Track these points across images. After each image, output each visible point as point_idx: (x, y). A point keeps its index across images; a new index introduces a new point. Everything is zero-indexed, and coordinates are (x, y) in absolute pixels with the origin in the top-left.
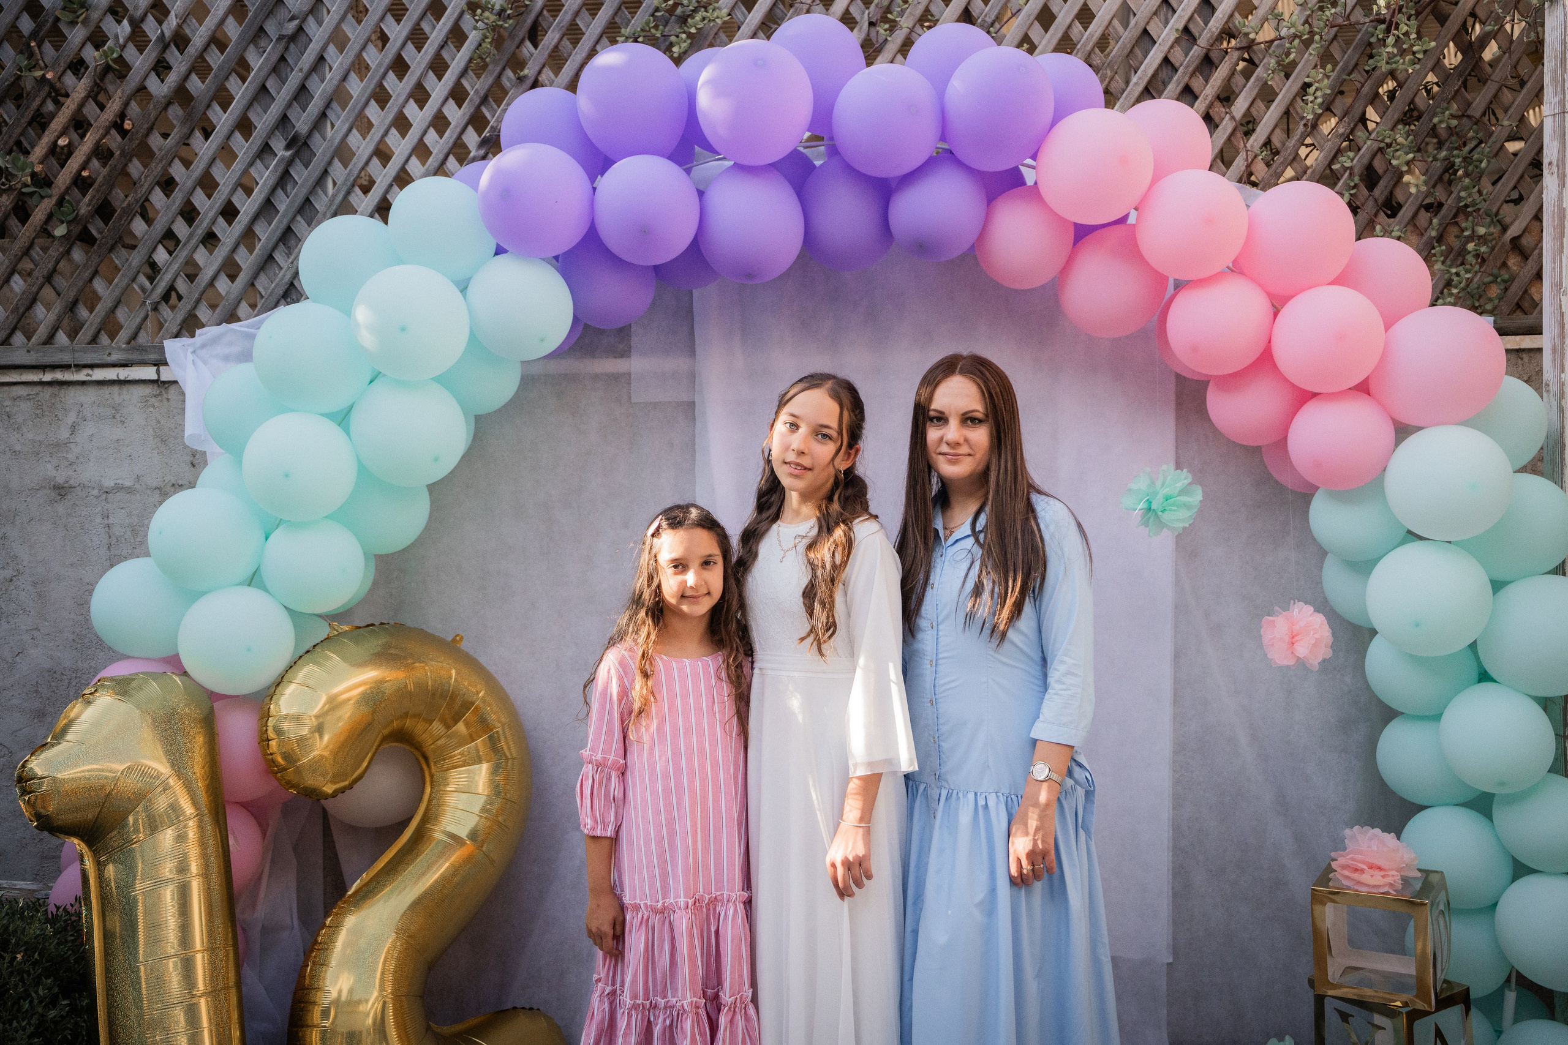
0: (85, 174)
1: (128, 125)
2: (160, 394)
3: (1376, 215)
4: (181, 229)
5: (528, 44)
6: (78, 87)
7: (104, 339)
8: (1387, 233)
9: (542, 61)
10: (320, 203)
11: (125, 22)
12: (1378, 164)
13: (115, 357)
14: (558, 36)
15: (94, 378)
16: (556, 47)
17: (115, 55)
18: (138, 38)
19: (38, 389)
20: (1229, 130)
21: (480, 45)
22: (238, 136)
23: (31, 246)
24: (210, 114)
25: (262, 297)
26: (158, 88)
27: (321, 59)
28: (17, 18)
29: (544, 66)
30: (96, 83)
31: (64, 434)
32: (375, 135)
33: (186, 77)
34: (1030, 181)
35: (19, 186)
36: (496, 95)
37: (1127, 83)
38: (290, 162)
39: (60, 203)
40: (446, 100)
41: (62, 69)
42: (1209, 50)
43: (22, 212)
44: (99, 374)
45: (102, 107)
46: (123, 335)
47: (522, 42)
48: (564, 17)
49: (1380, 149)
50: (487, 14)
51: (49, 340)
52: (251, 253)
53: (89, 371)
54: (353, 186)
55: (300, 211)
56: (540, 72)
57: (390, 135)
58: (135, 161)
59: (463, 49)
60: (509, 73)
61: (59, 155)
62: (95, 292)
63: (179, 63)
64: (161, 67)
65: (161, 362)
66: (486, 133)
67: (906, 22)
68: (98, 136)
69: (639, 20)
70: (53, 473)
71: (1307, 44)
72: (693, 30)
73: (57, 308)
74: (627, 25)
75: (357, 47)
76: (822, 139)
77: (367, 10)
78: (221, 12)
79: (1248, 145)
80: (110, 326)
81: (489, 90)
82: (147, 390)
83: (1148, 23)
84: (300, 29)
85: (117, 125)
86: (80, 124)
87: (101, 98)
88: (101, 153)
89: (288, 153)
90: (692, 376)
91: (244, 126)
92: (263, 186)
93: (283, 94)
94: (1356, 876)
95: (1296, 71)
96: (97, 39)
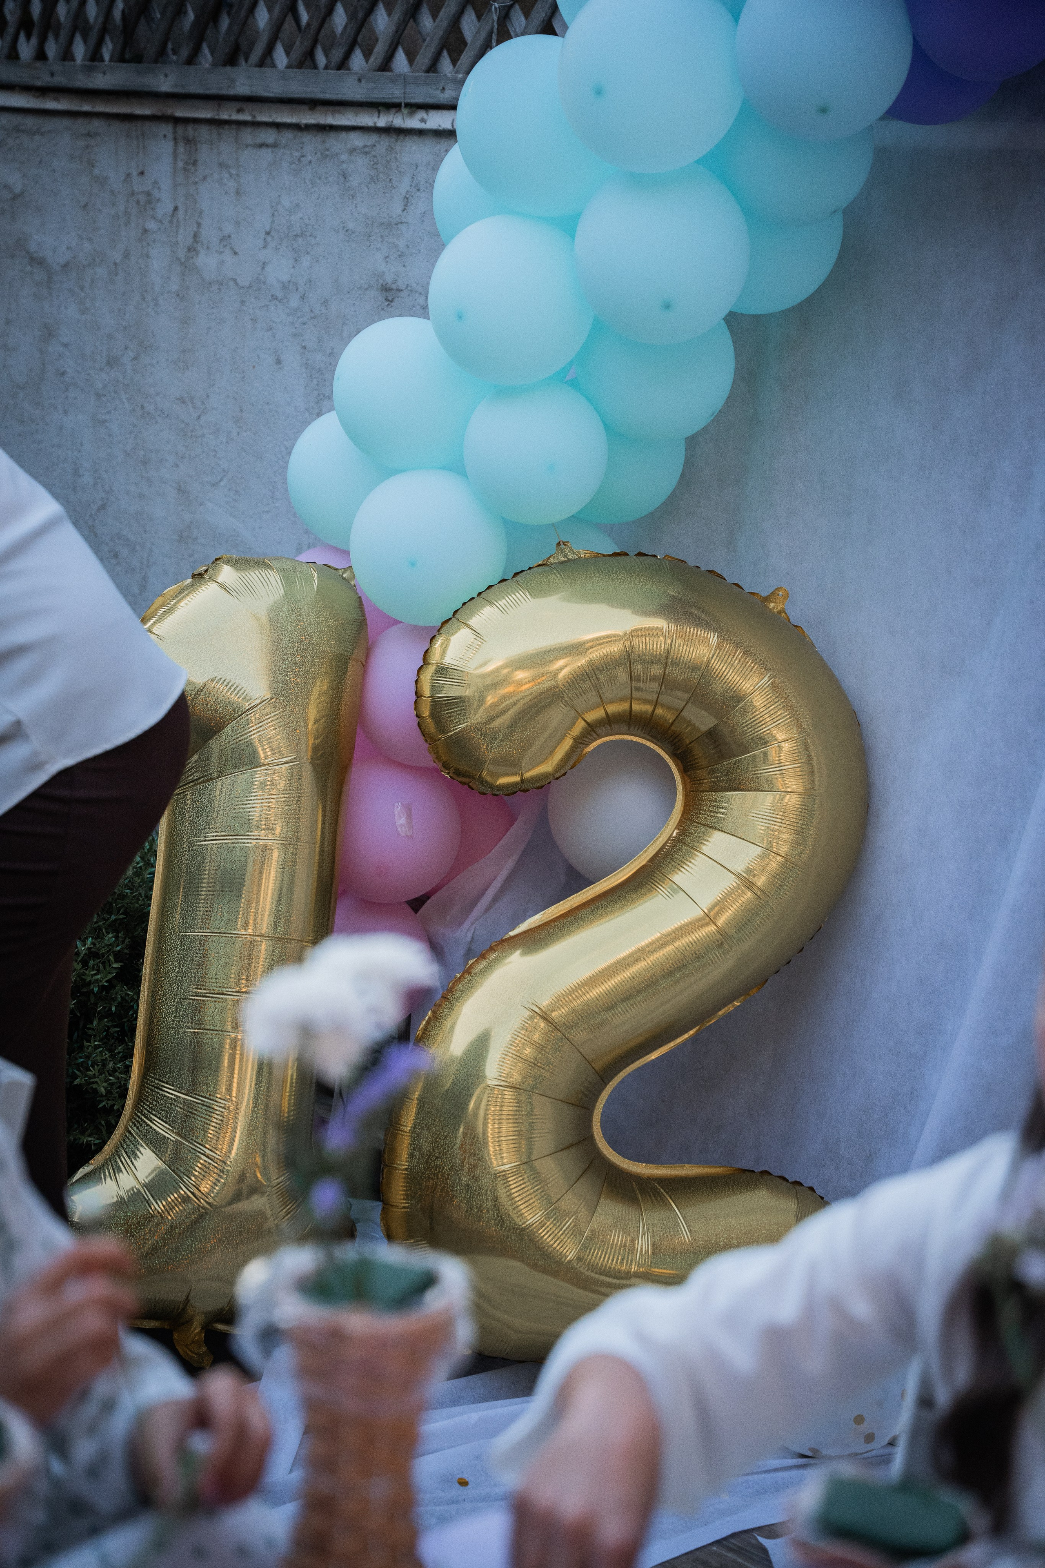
15: (430, 125)
19: (372, 139)
51: (386, 65)
70: (383, 267)
73: (399, 12)
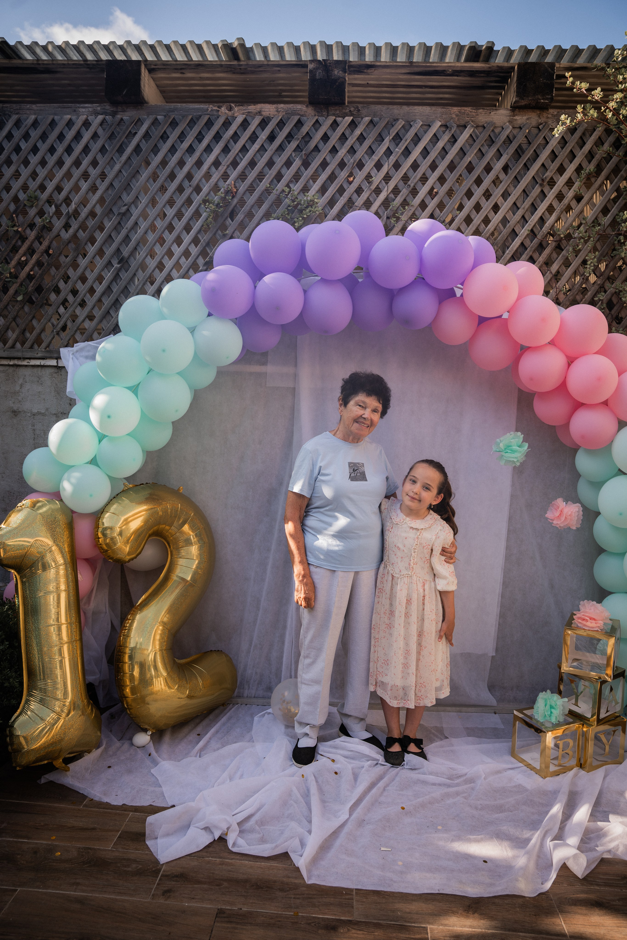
0: (32, 273)
1: (51, 252)
2: (58, 372)
3: (612, 322)
4: (70, 298)
5: (229, 219)
6: (32, 235)
7: (36, 346)
8: (617, 331)
9: (235, 228)
10: (132, 289)
11: (53, 206)
12: (615, 300)
13: (40, 355)
14: (243, 216)
15: (31, 364)
16: (242, 221)
17: (48, 221)
18: (58, 213)
19: (7, 368)
20: (549, 278)
21: (207, 219)
22: (98, 257)
23: (8, 305)
24: (86, 247)
25: (104, 330)
26: (65, 236)
27: (136, 223)
28: (9, 204)
29: (235, 230)
30: (39, 233)
31: (18, 388)
32: (157, 259)
33: (77, 231)
34: (458, 294)
35: (4, 278)
36: (213, 243)
37: (504, 253)
38: (119, 270)
39: (21, 285)
40: (190, 243)
41: (25, 227)
42: (542, 241)
43: (5, 289)
44: (33, 362)
45: (41, 243)
46: (44, 345)
47: (226, 218)
48: (246, 208)
49: (616, 292)
50: (211, 205)
51: (13, 347)
52: (100, 309)
53: (28, 361)
54: (146, 281)
55: (122, 292)
56: (233, 233)
57: (164, 259)
58: (53, 268)
59: (199, 221)
60: (220, 232)
61: (21, 265)
62: (33, 326)
63: (75, 225)
64: (67, 226)
65: (58, 358)
66: (207, 259)
67: (404, 218)
68: (38, 256)
69: (280, 210)
70: (12, 405)
71: (586, 242)
72: (305, 216)
73: (17, 332)
74: (275, 213)
75: (152, 219)
76: (362, 269)
77: (158, 202)
78: (94, 202)
79: (557, 286)
80: (38, 341)
81: (210, 240)
82: (52, 370)
83: (515, 226)
84: (128, 210)
85: (47, 251)
86: (31, 251)
87: (41, 240)
88: (39, 264)
89: (119, 266)
90: (295, 376)
91: (101, 252)
92: (107, 280)
93: (118, 239)
94: (584, 622)
95: (581, 254)
96: (41, 213)
